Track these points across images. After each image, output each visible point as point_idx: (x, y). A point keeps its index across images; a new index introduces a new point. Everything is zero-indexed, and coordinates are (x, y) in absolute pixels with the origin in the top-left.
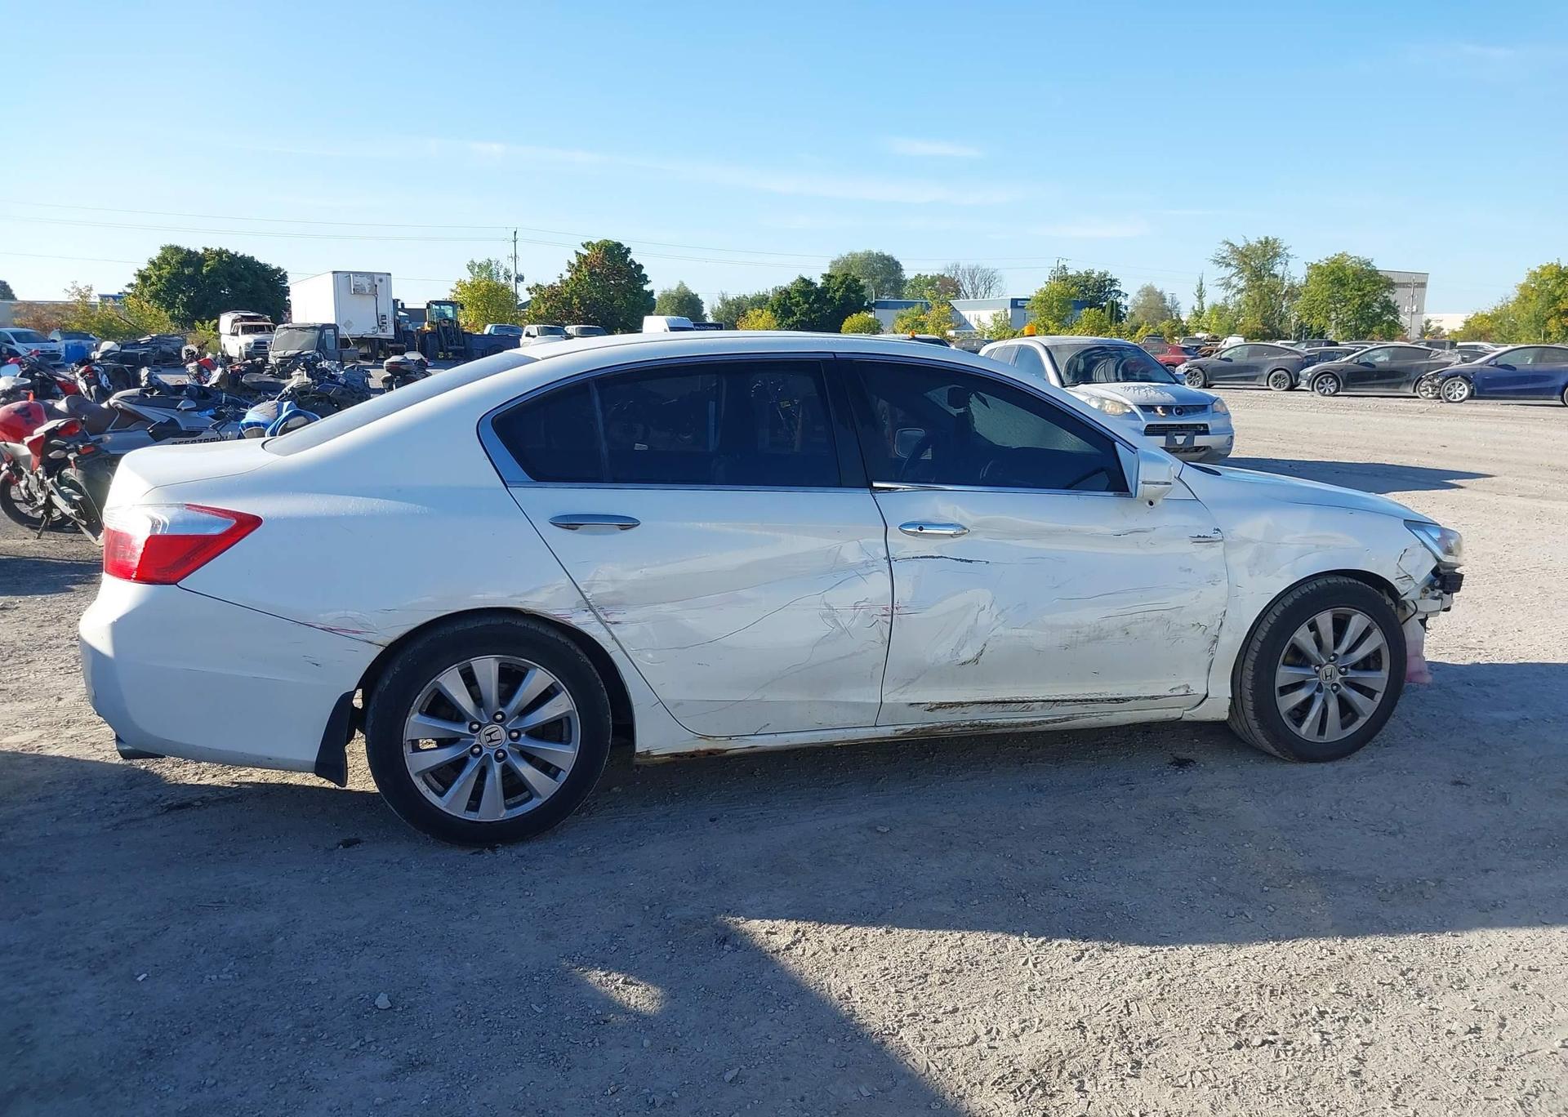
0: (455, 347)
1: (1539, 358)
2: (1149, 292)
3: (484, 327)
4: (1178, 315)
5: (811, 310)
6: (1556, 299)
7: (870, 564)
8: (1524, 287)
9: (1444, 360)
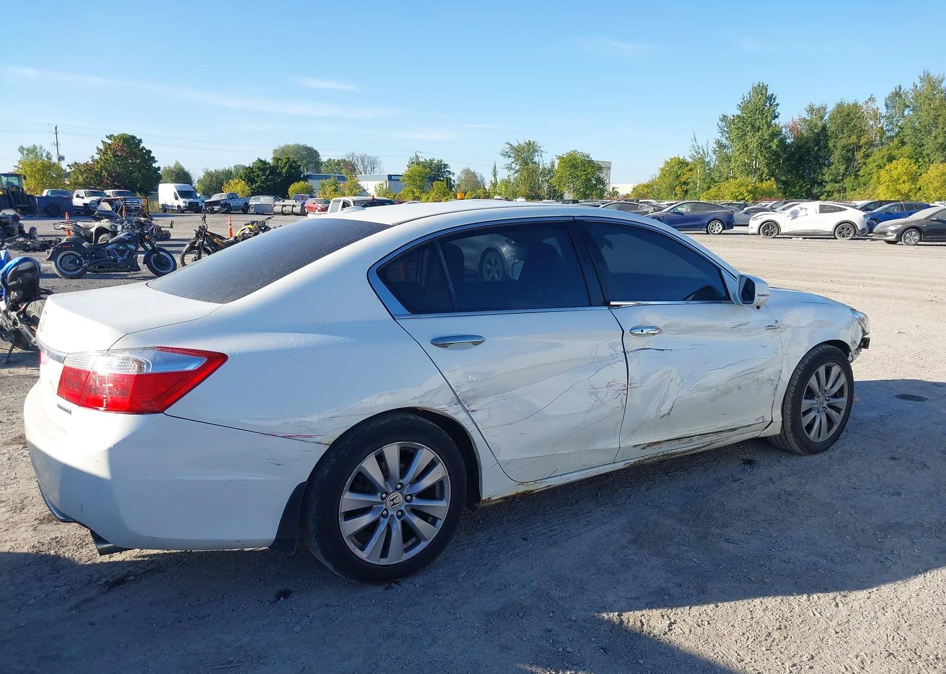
0: (22, 205)
1: (693, 209)
2: (467, 172)
3: (42, 191)
4: (483, 185)
5: (267, 180)
6: (678, 176)
7: (615, 356)
8: (662, 170)
9: (645, 210)
